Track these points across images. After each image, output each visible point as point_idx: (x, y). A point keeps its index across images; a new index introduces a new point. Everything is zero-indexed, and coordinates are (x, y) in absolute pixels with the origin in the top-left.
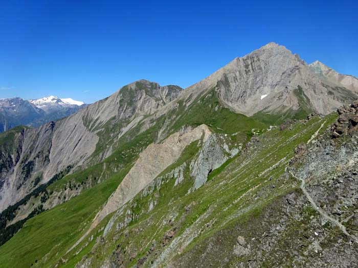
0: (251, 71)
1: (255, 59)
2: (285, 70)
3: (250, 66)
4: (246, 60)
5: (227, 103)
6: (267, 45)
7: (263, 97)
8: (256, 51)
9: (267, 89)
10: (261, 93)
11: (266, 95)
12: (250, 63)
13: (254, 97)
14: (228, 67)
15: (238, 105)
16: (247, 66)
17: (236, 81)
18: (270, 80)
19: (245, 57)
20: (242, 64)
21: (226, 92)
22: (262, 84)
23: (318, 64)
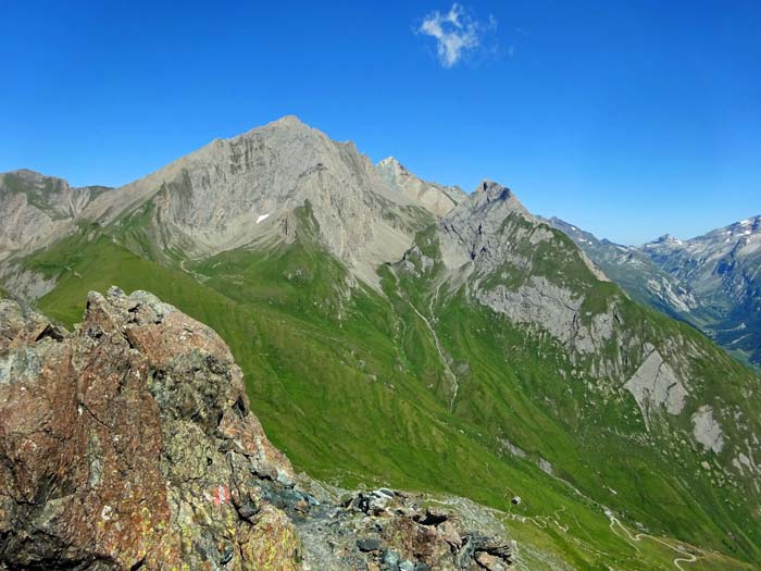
0: (244, 167)
1: (255, 145)
3: (243, 158)
4: (236, 144)
5: (181, 229)
6: (281, 120)
7: (261, 218)
8: (259, 129)
9: (269, 204)
10: (260, 211)
11: (267, 216)
12: (243, 151)
13: (243, 218)
14: (195, 156)
15: (208, 232)
16: (236, 158)
17: (206, 185)
18: (277, 187)
19: (235, 140)
20: (227, 152)
21: (181, 207)
22: (263, 193)
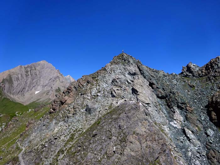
0: (30, 75)
1: (33, 68)
2: (52, 77)
3: (29, 72)
4: (26, 68)
5: (9, 95)
6: (41, 62)
7: (37, 92)
8: (34, 63)
9: (39, 88)
10: (36, 90)
11: (39, 92)
12: (29, 70)
13: (30, 92)
14: (12, 70)
15: (19, 97)
16: (27, 72)
17: (18, 80)
18: (42, 83)
19: (26, 66)
20: (23, 69)
21: (9, 88)
22: (37, 84)
23: (69, 77)
